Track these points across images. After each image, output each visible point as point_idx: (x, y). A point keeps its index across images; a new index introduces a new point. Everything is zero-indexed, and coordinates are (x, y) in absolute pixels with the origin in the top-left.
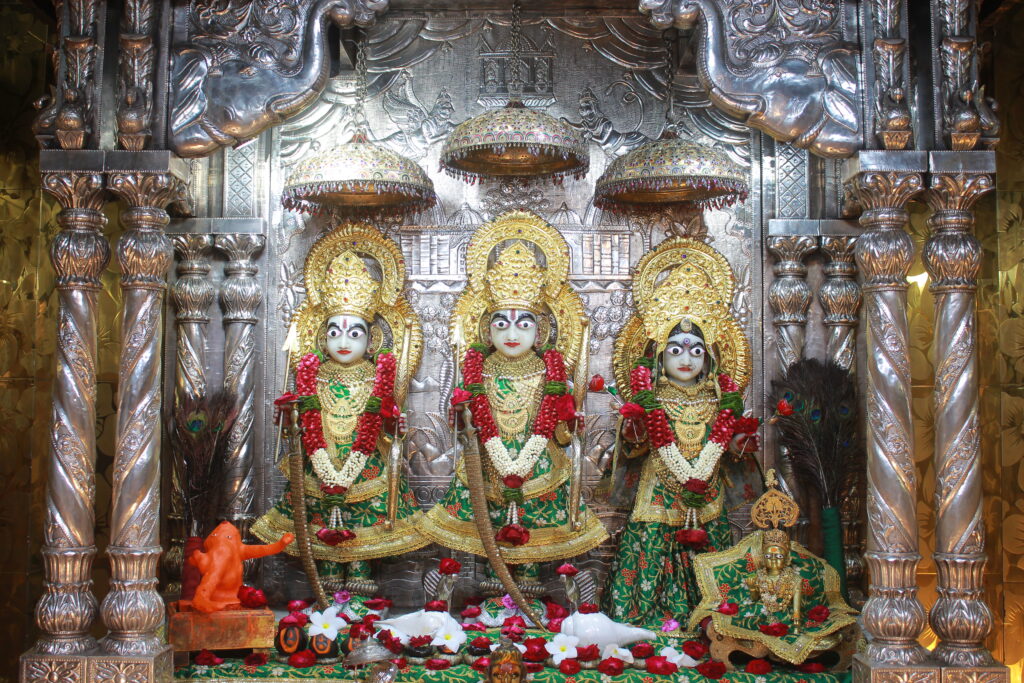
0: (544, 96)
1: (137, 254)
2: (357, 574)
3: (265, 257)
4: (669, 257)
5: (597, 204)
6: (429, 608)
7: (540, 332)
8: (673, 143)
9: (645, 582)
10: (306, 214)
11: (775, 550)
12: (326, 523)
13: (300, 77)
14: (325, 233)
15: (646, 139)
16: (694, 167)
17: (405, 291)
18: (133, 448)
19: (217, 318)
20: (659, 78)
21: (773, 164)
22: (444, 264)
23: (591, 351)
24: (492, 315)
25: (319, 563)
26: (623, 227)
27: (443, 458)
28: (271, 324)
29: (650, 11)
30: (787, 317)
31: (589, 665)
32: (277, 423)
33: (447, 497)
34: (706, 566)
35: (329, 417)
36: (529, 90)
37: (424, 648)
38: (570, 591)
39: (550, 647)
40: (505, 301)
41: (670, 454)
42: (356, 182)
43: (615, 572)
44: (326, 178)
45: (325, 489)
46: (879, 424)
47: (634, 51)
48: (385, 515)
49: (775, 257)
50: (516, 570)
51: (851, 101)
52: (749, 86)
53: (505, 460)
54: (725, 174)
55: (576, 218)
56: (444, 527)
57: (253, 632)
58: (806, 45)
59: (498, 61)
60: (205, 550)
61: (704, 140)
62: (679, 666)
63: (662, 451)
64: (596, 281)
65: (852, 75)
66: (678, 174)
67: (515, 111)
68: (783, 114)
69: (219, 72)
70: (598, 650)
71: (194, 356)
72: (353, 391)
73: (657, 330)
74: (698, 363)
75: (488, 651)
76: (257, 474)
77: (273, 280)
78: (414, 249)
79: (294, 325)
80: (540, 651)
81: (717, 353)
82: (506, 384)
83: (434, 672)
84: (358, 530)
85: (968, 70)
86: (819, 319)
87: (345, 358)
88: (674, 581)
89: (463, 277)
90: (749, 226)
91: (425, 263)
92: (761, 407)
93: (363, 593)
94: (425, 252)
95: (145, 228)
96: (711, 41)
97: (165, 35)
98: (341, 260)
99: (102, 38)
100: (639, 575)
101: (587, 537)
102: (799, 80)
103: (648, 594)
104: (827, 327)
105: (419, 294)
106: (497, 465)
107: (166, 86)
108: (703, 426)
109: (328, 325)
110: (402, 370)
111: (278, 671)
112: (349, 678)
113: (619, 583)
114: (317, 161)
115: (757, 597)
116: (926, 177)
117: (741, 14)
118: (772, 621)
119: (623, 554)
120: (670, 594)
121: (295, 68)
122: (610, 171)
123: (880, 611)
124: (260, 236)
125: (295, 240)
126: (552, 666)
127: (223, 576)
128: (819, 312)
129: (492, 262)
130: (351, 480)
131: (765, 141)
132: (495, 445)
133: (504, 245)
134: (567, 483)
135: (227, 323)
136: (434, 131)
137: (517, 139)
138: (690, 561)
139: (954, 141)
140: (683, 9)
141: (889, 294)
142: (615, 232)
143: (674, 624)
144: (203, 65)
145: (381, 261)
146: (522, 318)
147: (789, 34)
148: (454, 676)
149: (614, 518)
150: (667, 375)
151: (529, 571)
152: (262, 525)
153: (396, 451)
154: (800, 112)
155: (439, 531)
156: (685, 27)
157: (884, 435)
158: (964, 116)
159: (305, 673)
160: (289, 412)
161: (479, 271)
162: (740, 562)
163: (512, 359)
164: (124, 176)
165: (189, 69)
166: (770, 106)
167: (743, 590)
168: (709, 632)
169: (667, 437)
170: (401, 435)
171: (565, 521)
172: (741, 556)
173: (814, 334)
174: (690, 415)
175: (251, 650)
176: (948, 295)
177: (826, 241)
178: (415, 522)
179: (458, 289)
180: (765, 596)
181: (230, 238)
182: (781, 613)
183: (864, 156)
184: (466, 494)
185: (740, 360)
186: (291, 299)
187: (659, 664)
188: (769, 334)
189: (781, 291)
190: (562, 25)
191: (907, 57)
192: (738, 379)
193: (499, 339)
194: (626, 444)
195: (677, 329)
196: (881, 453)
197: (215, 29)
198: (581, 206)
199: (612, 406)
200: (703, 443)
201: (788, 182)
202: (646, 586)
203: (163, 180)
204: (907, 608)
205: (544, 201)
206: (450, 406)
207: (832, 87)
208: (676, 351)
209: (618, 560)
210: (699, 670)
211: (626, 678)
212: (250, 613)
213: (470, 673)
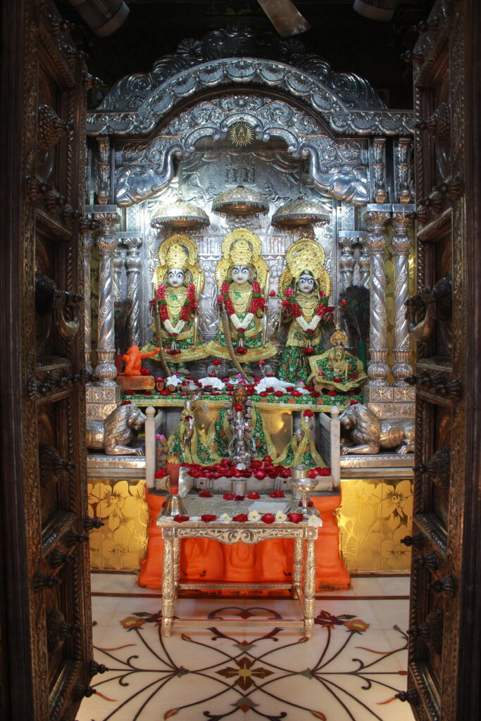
0: (251, 183)
1: (105, 243)
2: (182, 367)
3: (143, 247)
4: (300, 246)
5: (272, 225)
6: (210, 376)
7: (250, 274)
8: (301, 201)
10: (159, 230)
11: (339, 353)
12: (170, 348)
13: (163, 177)
14: (166, 238)
15: (291, 200)
16: (309, 211)
17: (198, 260)
18: (106, 313)
19: (124, 271)
20: (296, 176)
21: (341, 210)
22: (213, 249)
23: (270, 283)
24: (232, 268)
25: (168, 363)
26: (282, 234)
27: (213, 325)
28: (146, 273)
29: (292, 153)
30: (346, 269)
31: (270, 394)
32: (150, 310)
33: (215, 339)
34: (314, 361)
35: (170, 308)
36: (245, 181)
37: (210, 389)
38: (263, 371)
39: (256, 388)
40: (237, 262)
41: (300, 320)
42: (181, 217)
43: (280, 366)
44: (169, 215)
45: (169, 334)
46: (374, 302)
47: (286, 165)
48: (192, 345)
49: (341, 246)
50: (242, 365)
51: (365, 186)
52: (328, 180)
53: (238, 323)
54: (321, 213)
55: (264, 231)
56: (215, 349)
57: (147, 384)
58: (349, 165)
59: (233, 169)
60: (127, 355)
61: (314, 200)
62: (303, 394)
63: (298, 319)
64: (272, 256)
65: (365, 176)
66: (303, 213)
67: (241, 189)
68: (340, 190)
69: (133, 176)
70: (273, 389)
71: (116, 286)
72: (179, 297)
73: (296, 274)
74: (311, 286)
75: (233, 390)
76: (141, 331)
77: (146, 256)
78: (201, 243)
79: (155, 274)
80: (252, 389)
81: (319, 283)
82: (238, 294)
83: (214, 396)
84: (181, 350)
85: (407, 175)
86: (358, 270)
87: (175, 285)
88: (302, 368)
89: (220, 254)
90: (331, 234)
91: (205, 249)
92: (336, 304)
93: (184, 374)
94: (205, 245)
95: (107, 233)
96: (314, 163)
97: (113, 162)
98: (173, 248)
99: (90, 164)
100: (289, 366)
101: (269, 352)
102: (347, 178)
103: (292, 372)
104: (361, 273)
105: (203, 261)
106: (235, 325)
107: (114, 181)
108: (313, 310)
109: (168, 273)
110: (198, 289)
111: (157, 397)
113: (281, 370)
114: (165, 209)
115: (332, 370)
116: (391, 213)
117: (325, 153)
118: (337, 378)
119: (283, 359)
120: (300, 372)
121: (161, 174)
122: (277, 212)
123: (374, 369)
124: (141, 239)
125: (154, 240)
126: (257, 395)
127: (135, 363)
128: (359, 267)
129: (232, 248)
130: (179, 331)
131: (337, 202)
132: (234, 317)
133: (236, 241)
134: (261, 332)
135: (128, 273)
136: (208, 197)
137: (242, 200)
138: (308, 361)
139: (401, 200)
140: (304, 152)
141: (378, 256)
142: (280, 236)
143: (302, 383)
144: (127, 173)
145: (189, 248)
146: (244, 269)
147: (342, 161)
148: (221, 397)
149: (279, 347)
150: (300, 290)
151: (248, 365)
152: (145, 349)
153: (196, 320)
154: (346, 190)
155: (213, 351)
156: (305, 158)
157: (376, 306)
158: (405, 191)
159: (166, 397)
160: (155, 306)
161: (227, 252)
162: (326, 358)
163: (240, 284)
164: (100, 214)
165: (122, 175)
166: (335, 187)
167: (327, 369)
168: (314, 381)
169: (299, 314)
170: (198, 314)
171: (260, 346)
172: (327, 356)
173: (356, 276)
174: (308, 305)
175: (146, 390)
176: (399, 256)
177: (361, 239)
178: (203, 347)
179: (218, 259)
180: (335, 370)
181: (129, 240)
182: (341, 376)
183: (369, 206)
184: (223, 337)
185: (328, 286)
186: (153, 264)
187: (296, 393)
188: (339, 276)
189: (344, 259)
190: (258, 155)
191: (385, 170)
192: (327, 293)
193: (235, 277)
194: (284, 318)
195: (303, 273)
196: (375, 314)
197: (131, 160)
198: (266, 226)
199: (278, 302)
200: (313, 316)
201: (347, 216)
202: (291, 369)
203: (114, 216)
204: (383, 367)
205: (251, 224)
206: (216, 302)
207: (358, 181)
208: (303, 281)
209: (281, 362)
210: (310, 395)
211: (284, 398)
212: (145, 377)
213: (227, 397)
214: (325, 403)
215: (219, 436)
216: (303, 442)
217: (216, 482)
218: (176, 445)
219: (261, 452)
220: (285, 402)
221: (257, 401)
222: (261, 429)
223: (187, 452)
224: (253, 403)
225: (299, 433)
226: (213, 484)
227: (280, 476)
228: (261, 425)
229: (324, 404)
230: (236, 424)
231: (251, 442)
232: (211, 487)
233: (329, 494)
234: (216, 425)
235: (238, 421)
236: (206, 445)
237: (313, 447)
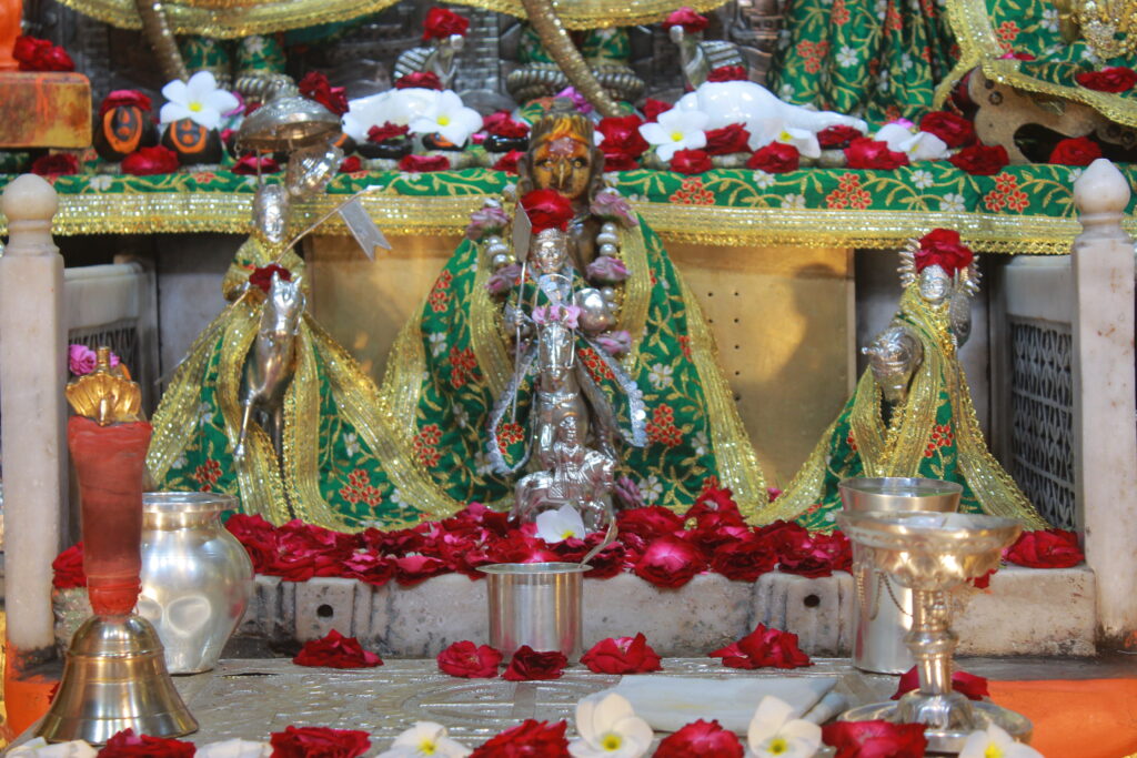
2: (258, 62)
6: (405, 84)
9: (845, 50)
31: (731, 160)
37: (396, 142)
38: (692, 62)
39: (648, 132)
43: (786, 50)
57: (48, 118)
62: (912, 159)
70: (748, 135)
80: (629, 138)
83: (416, 176)
88: (905, 48)
100: (831, 38)
103: (851, 73)
111: (107, 181)
112: (246, 190)
113: (792, 71)
115: (1072, 36)
118: (1103, 70)
119: (800, 13)
120: (896, 70)
126: (656, 167)
148: (457, 181)
151: (608, 45)
159: (156, 182)
167: (1046, 34)
168: (973, 89)
175: (45, 150)
180: (1091, 29)
182: (1124, 59)
187: (871, 154)
202: (847, 58)
209: (791, 27)
210: (953, 161)
211: (803, 179)
212: (39, 78)
213: (490, 177)
214: (1035, 205)
215: (446, 388)
216: (913, 403)
217: (408, 601)
218: (202, 434)
219: (681, 472)
220: (814, 200)
221: (654, 196)
222: (679, 347)
223: (262, 466)
224: (636, 207)
225: (893, 346)
226: (391, 610)
227: (785, 569)
228: (680, 326)
229: (1029, 211)
230: (530, 297)
231: (621, 398)
232: (379, 630)
233: (1074, 667)
234: (426, 330)
235: (547, 285)
236: (370, 435)
237: (972, 437)
